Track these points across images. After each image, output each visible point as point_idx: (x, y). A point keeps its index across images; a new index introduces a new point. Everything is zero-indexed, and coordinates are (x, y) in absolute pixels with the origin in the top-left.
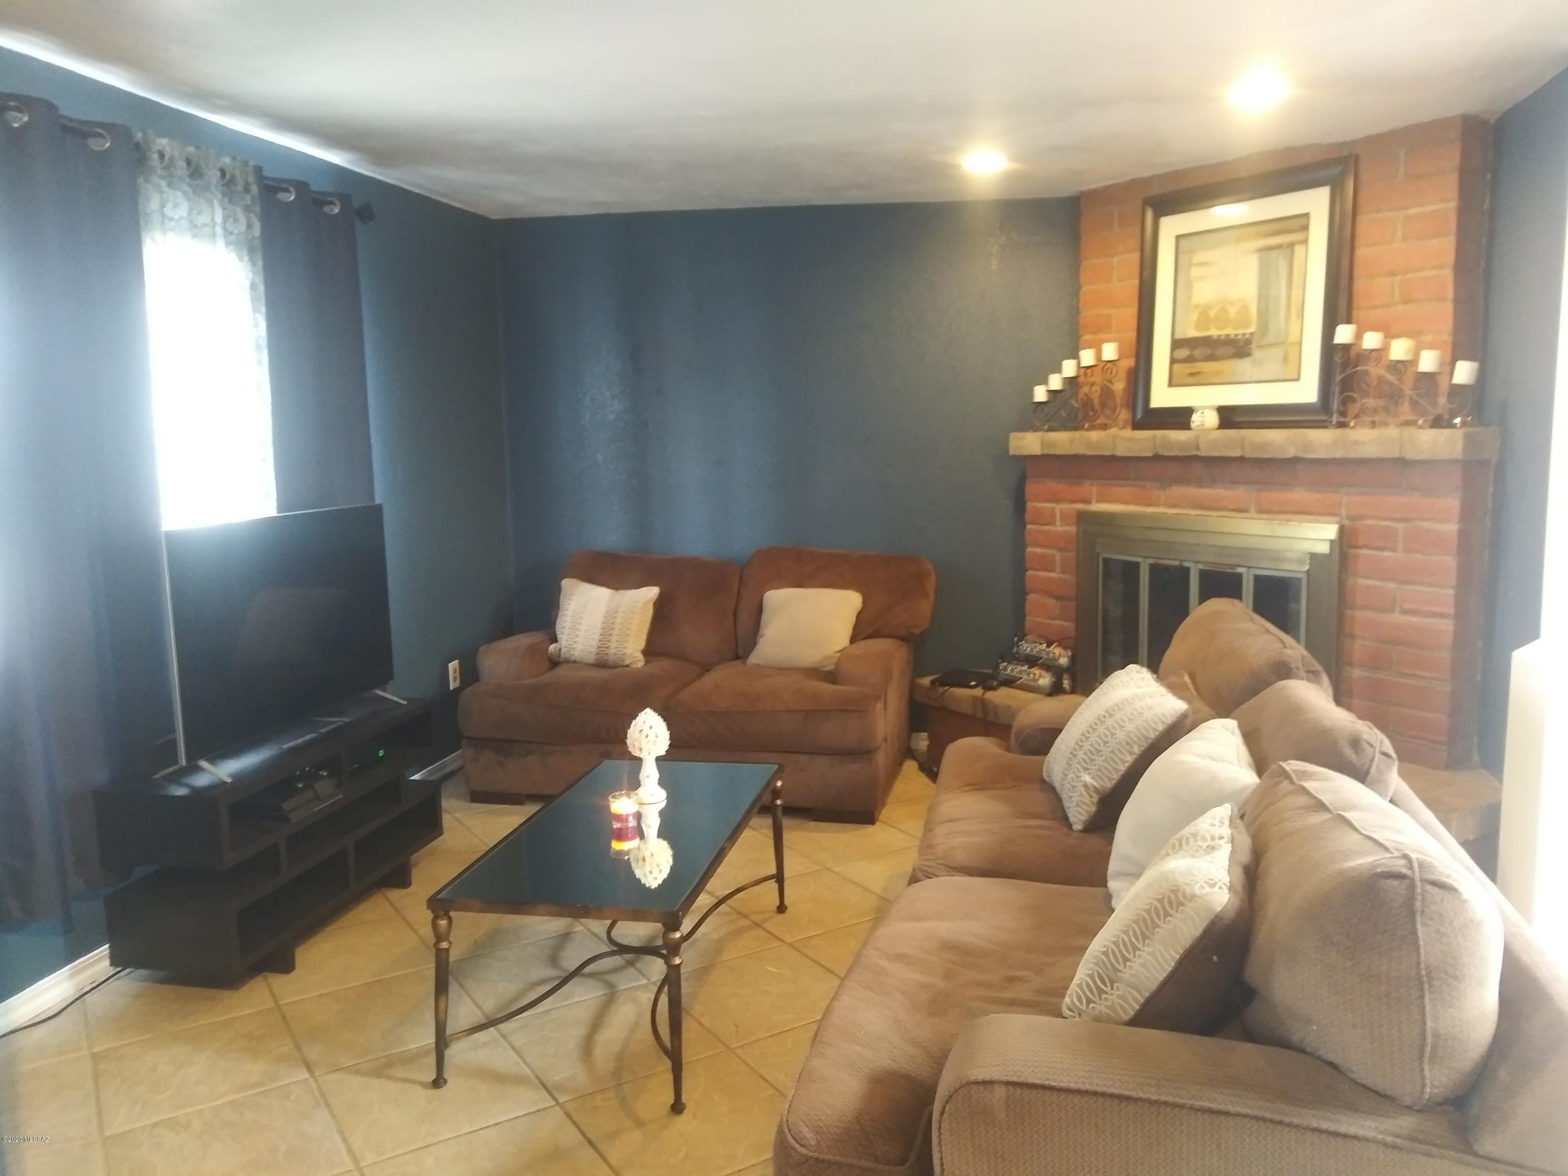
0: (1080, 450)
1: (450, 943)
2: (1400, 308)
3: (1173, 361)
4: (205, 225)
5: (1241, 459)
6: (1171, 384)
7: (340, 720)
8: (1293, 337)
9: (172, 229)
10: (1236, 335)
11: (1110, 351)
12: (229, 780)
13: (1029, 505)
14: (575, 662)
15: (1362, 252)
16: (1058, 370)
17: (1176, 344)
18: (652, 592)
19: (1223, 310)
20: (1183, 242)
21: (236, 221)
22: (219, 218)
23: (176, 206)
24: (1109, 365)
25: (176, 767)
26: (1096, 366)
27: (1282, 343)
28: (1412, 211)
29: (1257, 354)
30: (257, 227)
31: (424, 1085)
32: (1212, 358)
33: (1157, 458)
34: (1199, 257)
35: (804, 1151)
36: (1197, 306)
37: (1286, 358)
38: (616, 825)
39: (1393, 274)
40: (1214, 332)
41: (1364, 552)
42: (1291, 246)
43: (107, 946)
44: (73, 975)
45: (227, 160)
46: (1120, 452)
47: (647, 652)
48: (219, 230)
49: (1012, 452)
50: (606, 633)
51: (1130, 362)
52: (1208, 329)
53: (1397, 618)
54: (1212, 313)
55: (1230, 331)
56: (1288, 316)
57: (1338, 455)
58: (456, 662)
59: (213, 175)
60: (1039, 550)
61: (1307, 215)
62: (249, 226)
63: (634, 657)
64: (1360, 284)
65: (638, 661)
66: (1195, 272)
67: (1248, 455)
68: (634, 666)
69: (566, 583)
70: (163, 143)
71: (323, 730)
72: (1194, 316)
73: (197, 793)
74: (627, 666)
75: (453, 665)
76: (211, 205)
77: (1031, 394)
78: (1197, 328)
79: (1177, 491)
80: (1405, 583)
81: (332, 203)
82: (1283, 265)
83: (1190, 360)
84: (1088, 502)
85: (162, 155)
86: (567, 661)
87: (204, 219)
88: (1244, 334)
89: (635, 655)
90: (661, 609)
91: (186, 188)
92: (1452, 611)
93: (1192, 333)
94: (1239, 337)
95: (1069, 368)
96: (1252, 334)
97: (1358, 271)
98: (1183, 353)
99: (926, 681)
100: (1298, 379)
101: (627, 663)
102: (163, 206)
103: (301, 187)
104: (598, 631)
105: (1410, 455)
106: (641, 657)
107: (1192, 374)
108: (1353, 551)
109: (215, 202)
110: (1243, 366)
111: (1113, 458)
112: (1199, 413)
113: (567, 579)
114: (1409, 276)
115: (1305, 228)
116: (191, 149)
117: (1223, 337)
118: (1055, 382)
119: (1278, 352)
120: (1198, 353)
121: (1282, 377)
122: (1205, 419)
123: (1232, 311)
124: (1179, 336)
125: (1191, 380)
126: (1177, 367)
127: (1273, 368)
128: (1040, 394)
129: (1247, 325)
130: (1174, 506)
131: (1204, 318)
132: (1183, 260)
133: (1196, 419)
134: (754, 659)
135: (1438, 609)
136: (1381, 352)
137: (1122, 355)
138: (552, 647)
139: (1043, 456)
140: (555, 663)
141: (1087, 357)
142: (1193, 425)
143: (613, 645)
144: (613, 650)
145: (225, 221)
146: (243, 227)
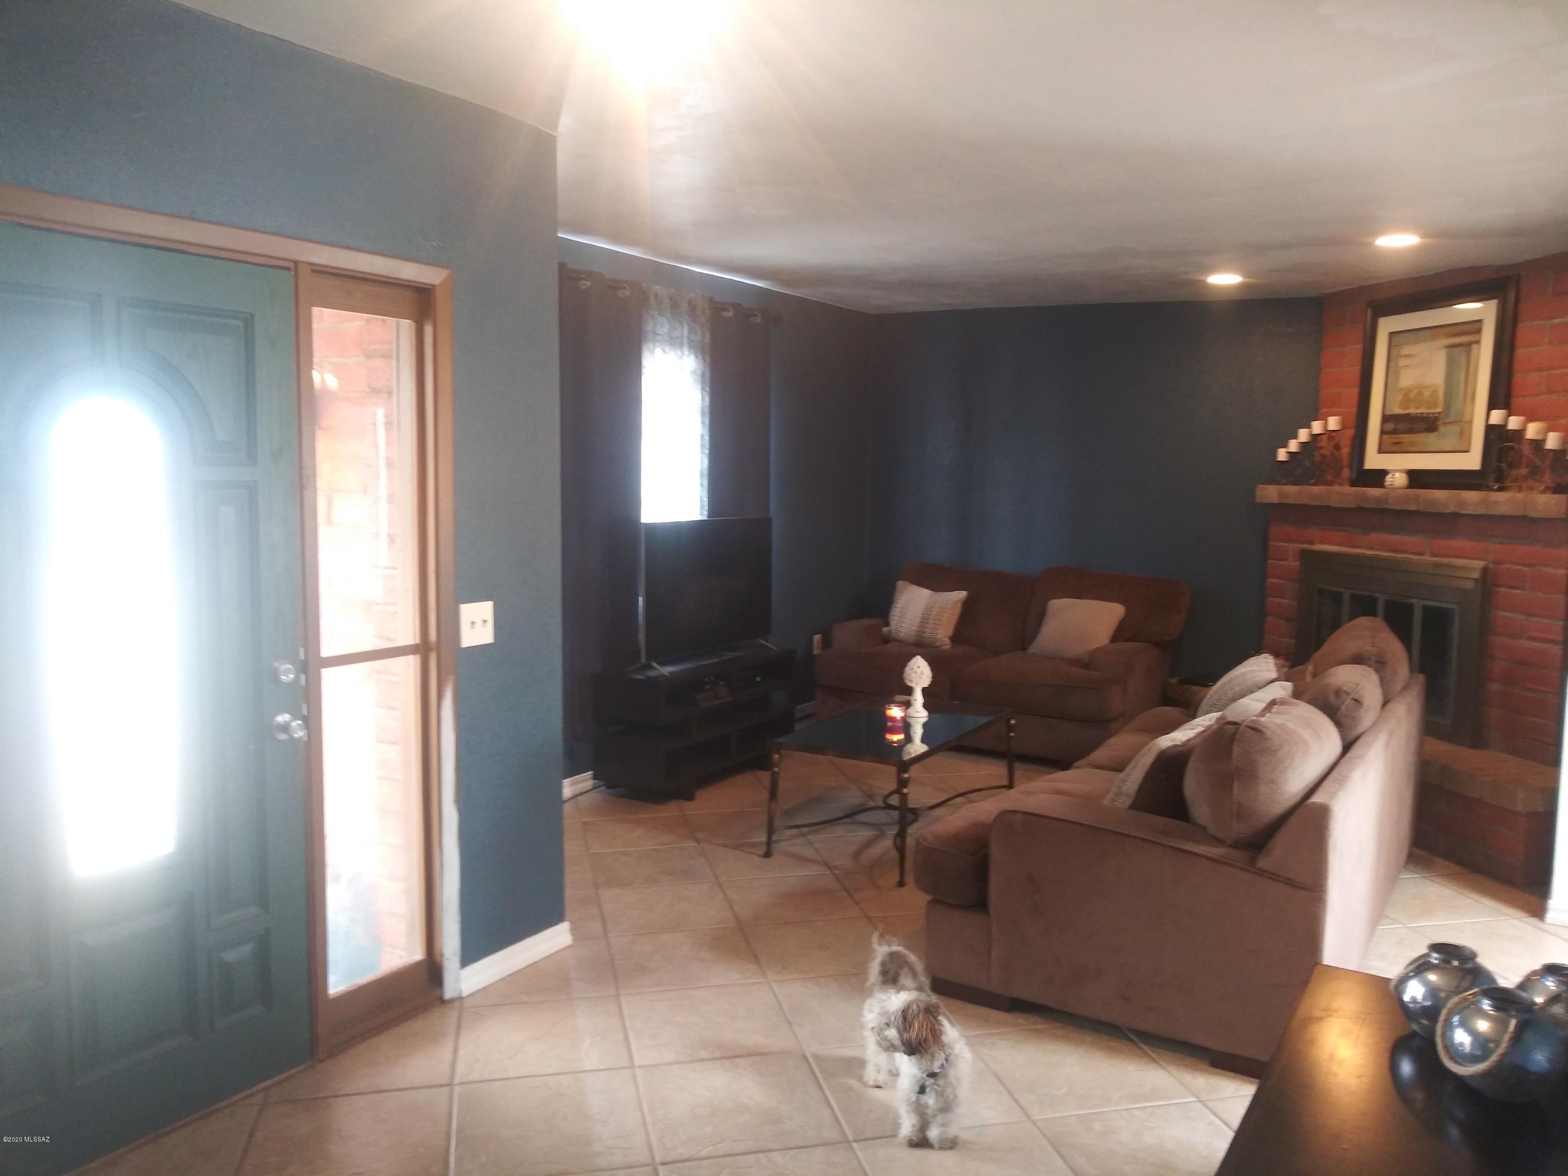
0: (1305, 501)
1: (780, 769)
2: (1545, 397)
3: (1383, 432)
4: (677, 337)
5: (1416, 512)
6: (1381, 451)
7: (733, 654)
8: (1467, 418)
9: (659, 341)
10: (1428, 413)
11: (1333, 423)
12: (667, 674)
13: (1272, 543)
14: (900, 641)
15: (1520, 352)
16: (1295, 437)
17: (1386, 419)
18: (962, 594)
19: (1420, 393)
20: (1396, 339)
21: (696, 333)
22: (686, 333)
23: (662, 326)
24: (1333, 434)
25: (639, 665)
26: (1325, 434)
27: (1461, 421)
28: (1557, 321)
29: (1442, 429)
30: (708, 336)
31: (760, 856)
32: (1411, 431)
33: (1359, 509)
34: (1406, 350)
35: (924, 843)
36: (1402, 390)
37: (1461, 433)
38: (890, 724)
39: (1541, 370)
40: (1412, 411)
41: (1503, 589)
42: (1470, 344)
43: (591, 772)
44: (572, 784)
45: (693, 295)
46: (1333, 504)
47: (955, 639)
48: (685, 340)
49: (1258, 500)
50: (923, 623)
51: (1351, 432)
52: (1408, 408)
53: (1524, 643)
54: (1412, 395)
55: (1423, 410)
56: (1465, 400)
57: (1482, 511)
58: (819, 635)
59: (684, 306)
60: (1275, 581)
61: (1480, 321)
62: (703, 336)
63: (943, 641)
64: (1518, 377)
65: (946, 644)
66: (1403, 362)
67: (1422, 510)
68: (942, 648)
69: (900, 584)
70: (657, 288)
71: (724, 658)
72: (1399, 397)
73: (650, 679)
74: (937, 647)
75: (817, 638)
76: (681, 323)
77: (1275, 454)
78: (1401, 407)
79: (1375, 536)
80: (1531, 615)
81: (756, 315)
82: (1463, 358)
83: (1395, 432)
84: (1312, 543)
85: (656, 295)
86: (895, 640)
87: (677, 333)
88: (1434, 413)
89: (944, 639)
90: (967, 607)
91: (669, 316)
92: (1559, 638)
93: (1398, 411)
94: (1430, 415)
95: (1303, 435)
96: (1439, 413)
97: (1517, 367)
98: (1390, 426)
99: (1174, 681)
100: (1467, 452)
101: (938, 644)
102: (655, 326)
103: (737, 307)
104: (918, 620)
105: (1532, 513)
106: (947, 641)
107: (1395, 444)
108: (1497, 589)
109: (685, 323)
110: (1431, 439)
111: (1328, 508)
112: (1390, 476)
113: (901, 581)
114: (1553, 372)
115: (1479, 331)
116: (673, 290)
117: (1419, 415)
118: (1293, 446)
119: (1456, 428)
120: (1400, 426)
121: (1458, 449)
122: (1398, 479)
123: (1427, 394)
124: (1388, 413)
125: (1395, 448)
126: (1385, 436)
127: (1451, 443)
128: (1282, 455)
129: (1435, 405)
130: (1372, 549)
131: (1406, 400)
132: (1394, 352)
133: (1389, 478)
134: (1032, 649)
135: (1552, 637)
136: (1520, 433)
137: (1344, 424)
138: (885, 629)
139: (1280, 505)
140: (887, 640)
141: (1317, 427)
142: (1386, 484)
143: (928, 630)
144: (928, 633)
145: (689, 333)
146: (699, 337)
